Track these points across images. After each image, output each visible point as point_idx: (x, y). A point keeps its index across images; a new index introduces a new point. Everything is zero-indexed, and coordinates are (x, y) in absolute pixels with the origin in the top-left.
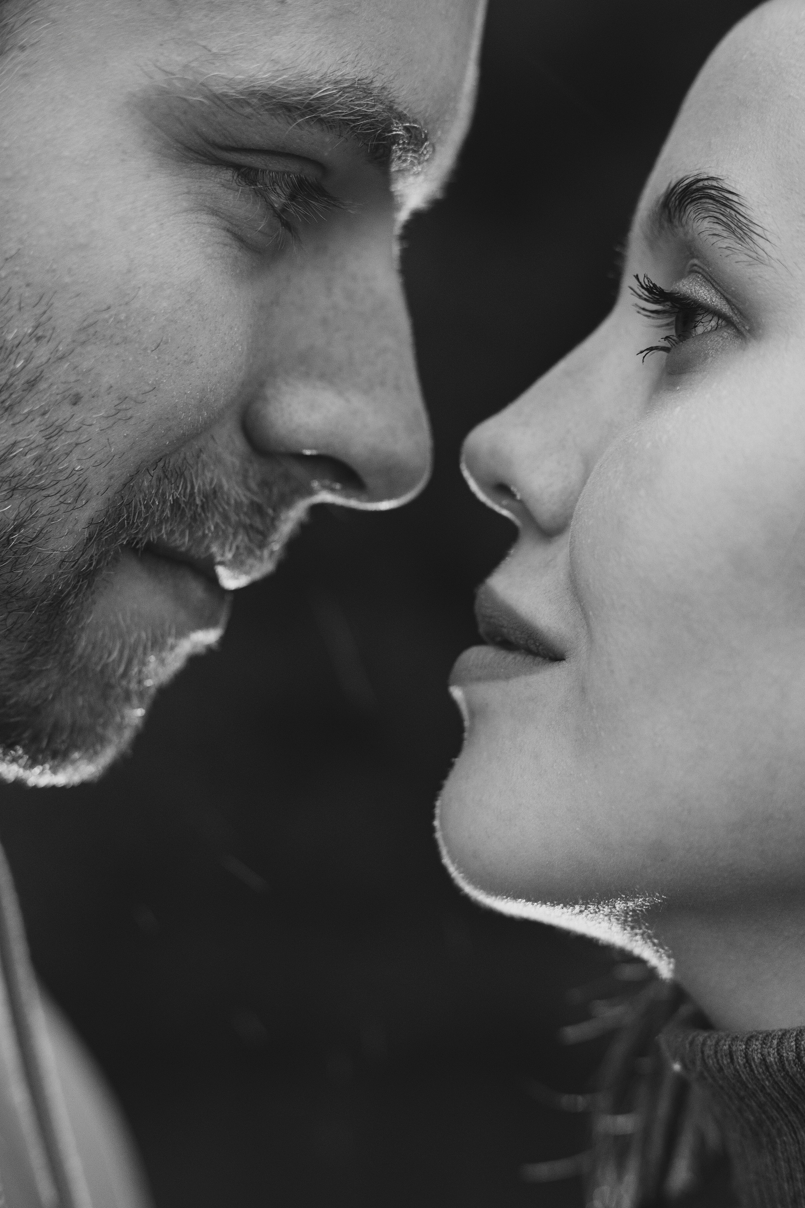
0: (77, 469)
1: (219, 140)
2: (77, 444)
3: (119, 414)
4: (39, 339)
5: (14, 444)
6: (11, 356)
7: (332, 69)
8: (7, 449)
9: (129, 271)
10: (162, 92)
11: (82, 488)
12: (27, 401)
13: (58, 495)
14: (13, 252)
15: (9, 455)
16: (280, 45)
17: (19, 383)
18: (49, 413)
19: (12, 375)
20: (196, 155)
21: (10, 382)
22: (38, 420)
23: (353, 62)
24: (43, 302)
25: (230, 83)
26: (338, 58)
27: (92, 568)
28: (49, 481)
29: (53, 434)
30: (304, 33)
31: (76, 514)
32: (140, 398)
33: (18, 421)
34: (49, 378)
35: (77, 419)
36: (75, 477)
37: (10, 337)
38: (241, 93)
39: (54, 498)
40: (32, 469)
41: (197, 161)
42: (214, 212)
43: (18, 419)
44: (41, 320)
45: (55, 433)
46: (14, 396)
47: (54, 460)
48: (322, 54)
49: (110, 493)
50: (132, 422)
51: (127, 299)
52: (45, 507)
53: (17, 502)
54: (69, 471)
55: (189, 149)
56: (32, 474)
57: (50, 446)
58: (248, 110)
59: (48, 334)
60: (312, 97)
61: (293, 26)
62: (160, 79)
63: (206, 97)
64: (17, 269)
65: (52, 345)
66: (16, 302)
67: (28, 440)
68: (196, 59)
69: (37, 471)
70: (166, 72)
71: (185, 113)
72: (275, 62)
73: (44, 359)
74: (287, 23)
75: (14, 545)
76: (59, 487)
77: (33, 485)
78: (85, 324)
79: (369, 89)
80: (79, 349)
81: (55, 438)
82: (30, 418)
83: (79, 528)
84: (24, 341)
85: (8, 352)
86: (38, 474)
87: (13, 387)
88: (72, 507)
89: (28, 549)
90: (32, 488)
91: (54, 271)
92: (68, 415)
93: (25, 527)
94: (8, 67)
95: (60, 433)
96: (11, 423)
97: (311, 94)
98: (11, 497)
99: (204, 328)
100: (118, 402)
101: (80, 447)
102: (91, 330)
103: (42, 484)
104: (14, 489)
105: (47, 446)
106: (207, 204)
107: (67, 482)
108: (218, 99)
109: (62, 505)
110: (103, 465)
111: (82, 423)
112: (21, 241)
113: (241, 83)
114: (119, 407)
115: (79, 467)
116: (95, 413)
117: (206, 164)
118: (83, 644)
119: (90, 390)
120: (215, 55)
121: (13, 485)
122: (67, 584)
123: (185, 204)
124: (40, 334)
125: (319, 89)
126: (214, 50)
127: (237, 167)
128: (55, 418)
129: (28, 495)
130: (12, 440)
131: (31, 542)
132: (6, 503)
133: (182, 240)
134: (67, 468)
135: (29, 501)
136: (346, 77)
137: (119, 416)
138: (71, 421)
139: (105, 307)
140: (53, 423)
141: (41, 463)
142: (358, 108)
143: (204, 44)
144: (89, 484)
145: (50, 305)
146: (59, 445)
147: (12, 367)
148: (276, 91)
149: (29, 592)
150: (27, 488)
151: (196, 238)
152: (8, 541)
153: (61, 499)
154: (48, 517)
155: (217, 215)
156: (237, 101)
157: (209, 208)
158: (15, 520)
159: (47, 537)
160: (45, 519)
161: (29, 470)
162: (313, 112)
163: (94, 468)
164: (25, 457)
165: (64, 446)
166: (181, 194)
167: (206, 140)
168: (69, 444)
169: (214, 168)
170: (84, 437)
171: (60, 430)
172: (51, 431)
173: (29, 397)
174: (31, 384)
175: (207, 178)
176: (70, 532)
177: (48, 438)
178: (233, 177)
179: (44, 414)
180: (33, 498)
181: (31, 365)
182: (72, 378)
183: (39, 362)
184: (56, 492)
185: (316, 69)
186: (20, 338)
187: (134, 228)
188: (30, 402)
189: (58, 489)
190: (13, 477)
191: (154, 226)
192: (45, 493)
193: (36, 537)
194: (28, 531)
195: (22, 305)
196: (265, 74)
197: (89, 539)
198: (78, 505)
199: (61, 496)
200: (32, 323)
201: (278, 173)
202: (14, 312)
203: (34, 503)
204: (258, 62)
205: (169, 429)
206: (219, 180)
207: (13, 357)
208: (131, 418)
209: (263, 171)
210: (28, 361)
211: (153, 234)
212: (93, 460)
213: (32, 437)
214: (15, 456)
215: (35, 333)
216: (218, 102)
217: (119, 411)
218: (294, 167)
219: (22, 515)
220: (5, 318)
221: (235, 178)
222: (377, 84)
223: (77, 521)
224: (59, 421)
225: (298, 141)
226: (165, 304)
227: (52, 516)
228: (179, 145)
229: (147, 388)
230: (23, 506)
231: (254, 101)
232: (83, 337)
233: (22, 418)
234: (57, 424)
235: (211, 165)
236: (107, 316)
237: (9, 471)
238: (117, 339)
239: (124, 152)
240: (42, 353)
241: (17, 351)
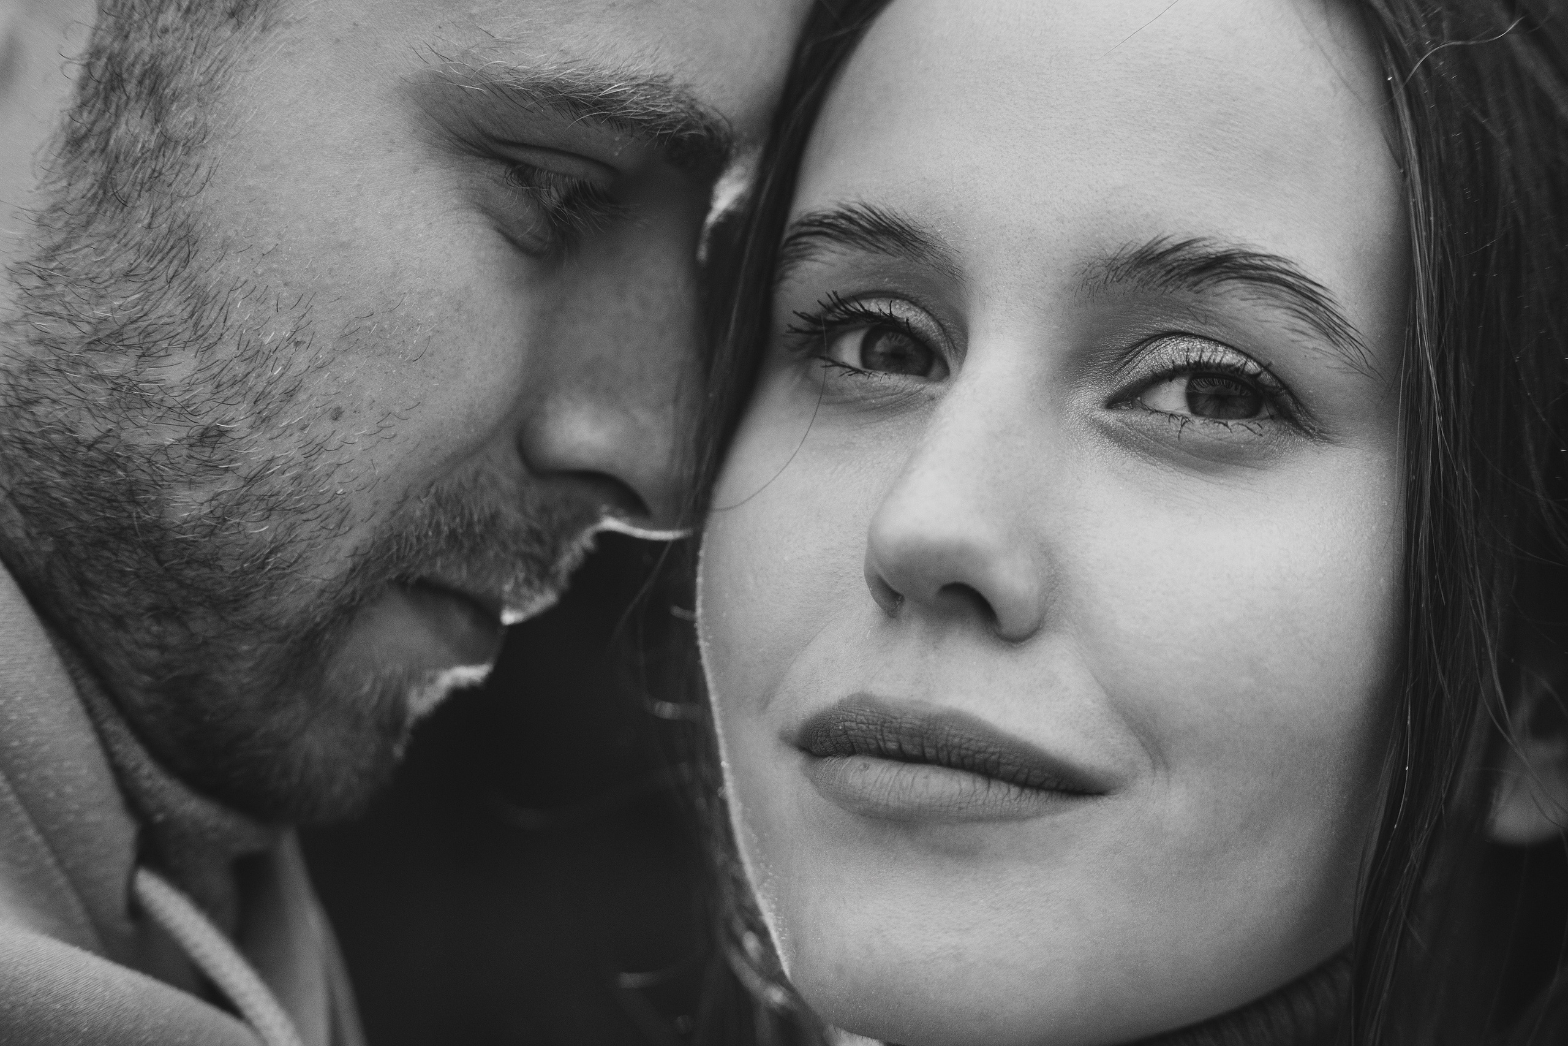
0: (338, 493)
1: (496, 133)
2: (339, 465)
3: (383, 431)
4: (297, 344)
5: (271, 460)
6: (268, 361)
7: (626, 63)
8: (264, 465)
9: (394, 275)
10: (438, 78)
11: (345, 513)
12: (286, 413)
13: (319, 519)
14: (271, 247)
15: (265, 472)
16: (572, 34)
17: (277, 391)
18: (308, 428)
19: (269, 383)
20: (471, 147)
21: (268, 390)
22: (296, 437)
23: (652, 56)
24: (302, 304)
25: (511, 71)
26: (634, 52)
27: (354, 603)
28: (309, 503)
29: (312, 453)
30: (599, 22)
31: (338, 540)
32: (404, 415)
33: (276, 434)
34: (309, 388)
35: (339, 437)
36: (338, 501)
37: (267, 340)
38: (524, 85)
39: (315, 523)
40: (290, 489)
41: (470, 152)
42: (485, 210)
43: (275, 432)
44: (300, 323)
45: (315, 451)
46: (270, 407)
47: (314, 481)
48: (618, 45)
49: (376, 521)
50: (396, 440)
51: (391, 306)
52: (304, 531)
53: (275, 523)
54: (330, 494)
55: (462, 140)
56: (291, 495)
57: (310, 464)
58: (531, 104)
59: (307, 339)
60: (602, 93)
61: (587, 15)
62: (435, 64)
63: (484, 86)
64: (275, 266)
65: (311, 352)
66: (274, 302)
67: (287, 456)
68: (478, 45)
69: (296, 492)
70: (442, 57)
71: (461, 102)
72: (564, 53)
73: (304, 367)
74: (580, 11)
75: (270, 570)
76: (319, 510)
77: (293, 507)
78: (346, 331)
79: (667, 88)
80: (339, 358)
81: (315, 456)
82: (288, 432)
83: (341, 556)
84: (282, 346)
85: (265, 357)
86: (297, 495)
87: (270, 396)
88: (333, 533)
89: (284, 576)
90: (290, 510)
91: (314, 270)
92: (329, 431)
93: (280, 551)
94: (271, 45)
95: (320, 452)
96: (268, 436)
97: (602, 90)
98: (268, 518)
99: (473, 339)
100: (381, 418)
101: (342, 467)
102: (353, 338)
103: (302, 507)
104: (272, 509)
105: (307, 465)
106: (477, 201)
107: (328, 507)
108: (498, 89)
109: (324, 530)
110: (368, 489)
111: (344, 442)
112: (280, 236)
113: (525, 72)
114: (382, 424)
115: (341, 490)
116: (359, 431)
117: (479, 156)
118: (333, 675)
119: (352, 404)
120: (498, 41)
121: (270, 505)
122: (325, 617)
123: (455, 201)
124: (299, 339)
125: (610, 85)
126: (498, 37)
127: (512, 163)
128: (315, 434)
129: (287, 516)
130: (269, 456)
131: (289, 567)
132: (264, 522)
133: (452, 242)
134: (328, 491)
135: (288, 522)
136: (641, 73)
137: (382, 434)
138: (332, 438)
139: (367, 313)
140: (313, 440)
141: (300, 483)
142: (652, 109)
143: (487, 30)
144: (353, 510)
145: (309, 308)
146: (321, 465)
147: (270, 373)
148: (562, 85)
149: (284, 622)
150: (284, 509)
151: (468, 240)
152: (264, 564)
153: (322, 524)
154: (307, 542)
155: (487, 213)
156: (519, 92)
157: (479, 204)
158: (271, 542)
159: (307, 563)
160: (304, 545)
161: (288, 490)
162: (603, 109)
163: (358, 492)
164: (283, 476)
165: (325, 466)
166: (451, 190)
167: (483, 132)
168: (330, 465)
169: (488, 161)
170: (347, 457)
171: (320, 448)
172: (310, 449)
173: (287, 407)
174: (290, 395)
175: (478, 172)
176: (332, 560)
177: (308, 456)
178: (506, 173)
179: (303, 429)
180: (292, 520)
181: (290, 373)
182: (333, 390)
183: (298, 370)
184: (317, 516)
185: (609, 63)
186: (277, 343)
187: (400, 227)
188: (289, 414)
189: (320, 513)
190: (271, 496)
191: (422, 226)
192: (305, 517)
193: (295, 562)
194: (288, 554)
195: (279, 306)
196: (551, 65)
197: (353, 570)
198: (342, 530)
199: (322, 522)
200: (290, 327)
201: (557, 174)
202: (272, 312)
203: (292, 527)
204: (545, 52)
205: (436, 449)
206: (491, 175)
207: (270, 363)
208: (395, 436)
209: (541, 170)
210: (286, 368)
211: (421, 235)
212: (356, 483)
213: (291, 453)
214: (273, 473)
215: (293, 337)
216: (498, 93)
217: (382, 428)
218: (577, 168)
219: (280, 537)
220: (262, 319)
221: (508, 174)
222: (677, 81)
223: (339, 549)
224: (320, 437)
225: (584, 138)
226: (432, 314)
227: (312, 542)
228: (452, 136)
229: (412, 403)
230: (281, 529)
231: (536, 93)
232: (345, 346)
233: (281, 431)
234: (317, 441)
235: (484, 157)
236: (369, 323)
237: (266, 488)
238: (380, 350)
239: (392, 142)
240: (301, 360)
241: (275, 356)
